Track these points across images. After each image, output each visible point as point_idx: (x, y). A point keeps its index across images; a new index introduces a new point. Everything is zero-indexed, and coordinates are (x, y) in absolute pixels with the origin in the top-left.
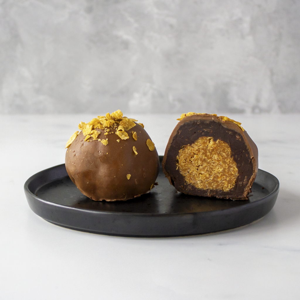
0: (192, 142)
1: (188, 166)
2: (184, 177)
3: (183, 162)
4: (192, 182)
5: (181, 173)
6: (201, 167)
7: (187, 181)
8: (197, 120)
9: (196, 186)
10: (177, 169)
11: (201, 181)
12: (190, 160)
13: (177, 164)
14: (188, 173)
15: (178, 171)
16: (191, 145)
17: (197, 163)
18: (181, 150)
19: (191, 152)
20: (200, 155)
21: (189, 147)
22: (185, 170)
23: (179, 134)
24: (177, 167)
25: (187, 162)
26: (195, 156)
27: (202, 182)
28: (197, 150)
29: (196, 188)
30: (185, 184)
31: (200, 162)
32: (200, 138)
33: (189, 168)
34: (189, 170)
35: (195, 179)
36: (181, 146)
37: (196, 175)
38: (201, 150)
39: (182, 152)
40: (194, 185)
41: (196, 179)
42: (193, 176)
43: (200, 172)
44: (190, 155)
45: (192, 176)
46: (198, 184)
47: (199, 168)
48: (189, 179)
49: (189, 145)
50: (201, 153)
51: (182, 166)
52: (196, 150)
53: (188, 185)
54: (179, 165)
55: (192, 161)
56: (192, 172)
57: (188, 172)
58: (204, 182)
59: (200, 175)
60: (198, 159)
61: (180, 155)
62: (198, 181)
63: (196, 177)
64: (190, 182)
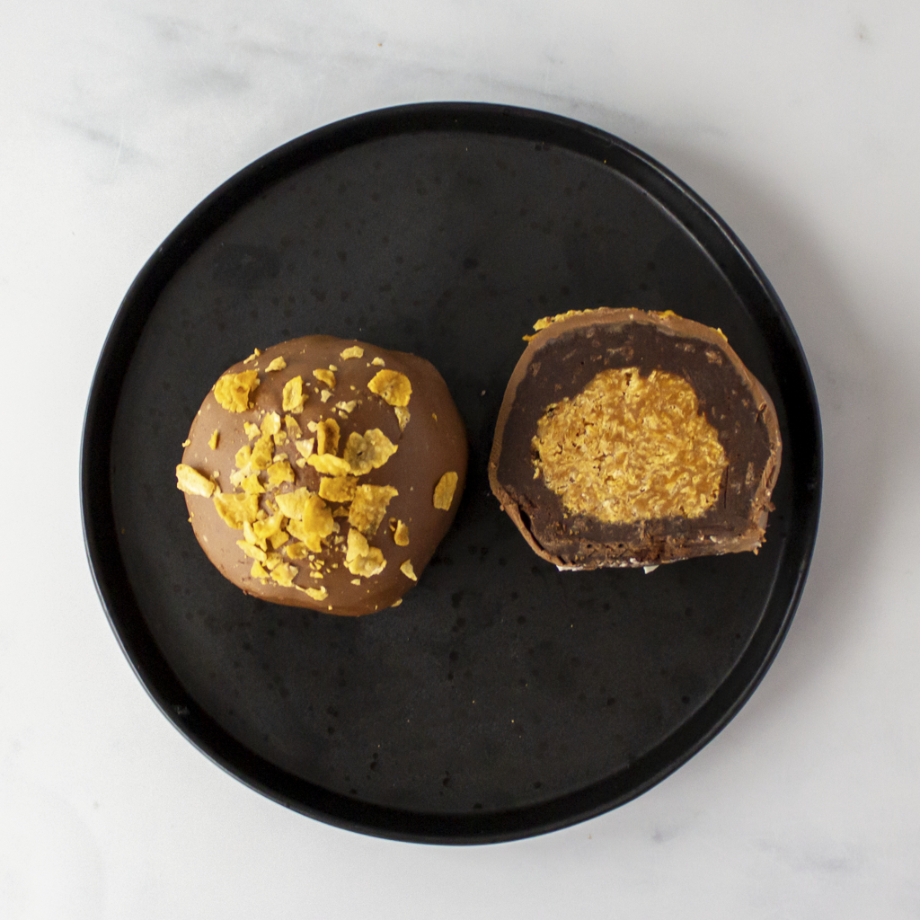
0: (573, 391)
1: (569, 462)
2: (561, 497)
3: (554, 451)
4: (586, 506)
5: (550, 486)
6: (608, 460)
7: (569, 506)
8: (585, 330)
9: (602, 518)
10: (536, 475)
11: (615, 498)
12: (574, 445)
13: (536, 462)
14: (569, 484)
15: (541, 479)
16: (572, 398)
17: (597, 447)
18: (545, 418)
19: (574, 419)
20: (604, 423)
21: (567, 408)
22: (561, 476)
23: (536, 372)
24: (537, 471)
25: (566, 450)
26: (589, 429)
27: (618, 503)
28: (593, 411)
29: (600, 523)
30: (565, 516)
31: (604, 444)
32: (598, 376)
33: (573, 469)
34: (573, 475)
35: (595, 496)
36: (545, 406)
37: (595, 486)
38: (604, 409)
39: (549, 425)
40: (593, 513)
41: (599, 496)
42: (588, 489)
43: (609, 474)
44: (572, 428)
45: (584, 490)
46: (605, 510)
47: (603, 464)
48: (574, 499)
49: (566, 399)
50: (606, 418)
51: (550, 465)
52: (590, 410)
53: (575, 518)
54: (541, 464)
55: (579, 447)
56: (583, 480)
57: (572, 480)
58: (624, 502)
59: (610, 483)
60: (597, 437)
61: (541, 432)
62: (606, 499)
63: (596, 490)
64: (579, 508)
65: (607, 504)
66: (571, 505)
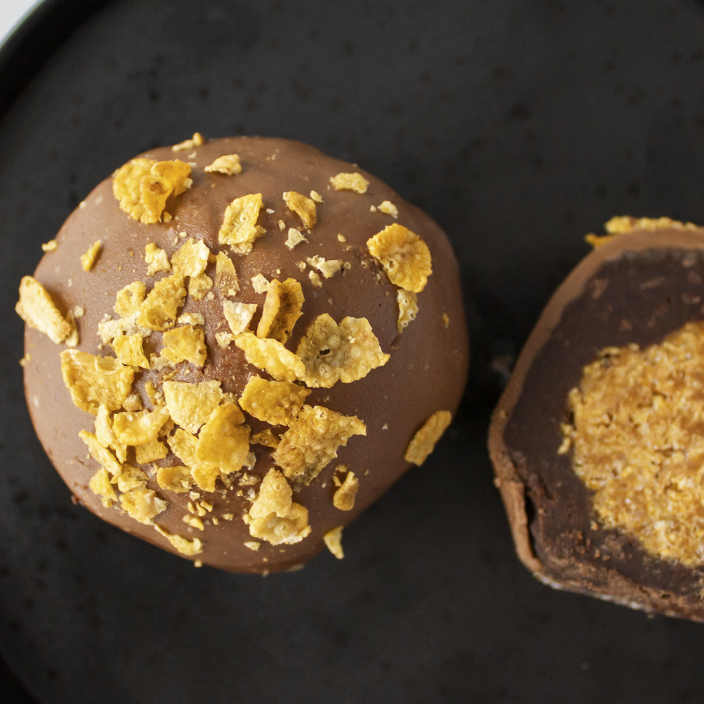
0: (648, 338)
1: (617, 444)
2: (593, 493)
3: (598, 420)
4: (628, 520)
5: (580, 472)
6: (677, 458)
7: (603, 511)
8: (684, 254)
9: (648, 545)
10: (563, 449)
11: (676, 521)
12: (631, 420)
13: (567, 429)
14: (610, 477)
15: (567, 460)
16: (644, 347)
17: (664, 434)
18: (597, 365)
19: (640, 380)
20: (683, 400)
21: (633, 360)
22: (601, 461)
23: (597, 293)
24: (567, 442)
25: (618, 423)
26: (658, 402)
27: (678, 529)
28: (670, 377)
29: (644, 553)
30: (594, 526)
31: (675, 432)
32: (689, 326)
33: (621, 456)
34: (618, 465)
35: (645, 508)
36: (600, 348)
37: (648, 492)
38: (688, 379)
39: (601, 378)
40: (636, 535)
41: (651, 509)
42: (637, 493)
43: (674, 480)
44: (634, 393)
45: (631, 494)
46: (656, 535)
47: (668, 461)
48: (612, 503)
49: (635, 347)
50: (688, 393)
51: (588, 439)
52: (666, 374)
53: (607, 533)
54: (575, 434)
55: (637, 426)
56: (632, 477)
57: (615, 473)
58: (687, 532)
59: (672, 494)
60: (668, 419)
61: (586, 386)
62: (661, 518)
63: (649, 498)
64: (616, 519)
65: (660, 526)
66: (607, 511)
